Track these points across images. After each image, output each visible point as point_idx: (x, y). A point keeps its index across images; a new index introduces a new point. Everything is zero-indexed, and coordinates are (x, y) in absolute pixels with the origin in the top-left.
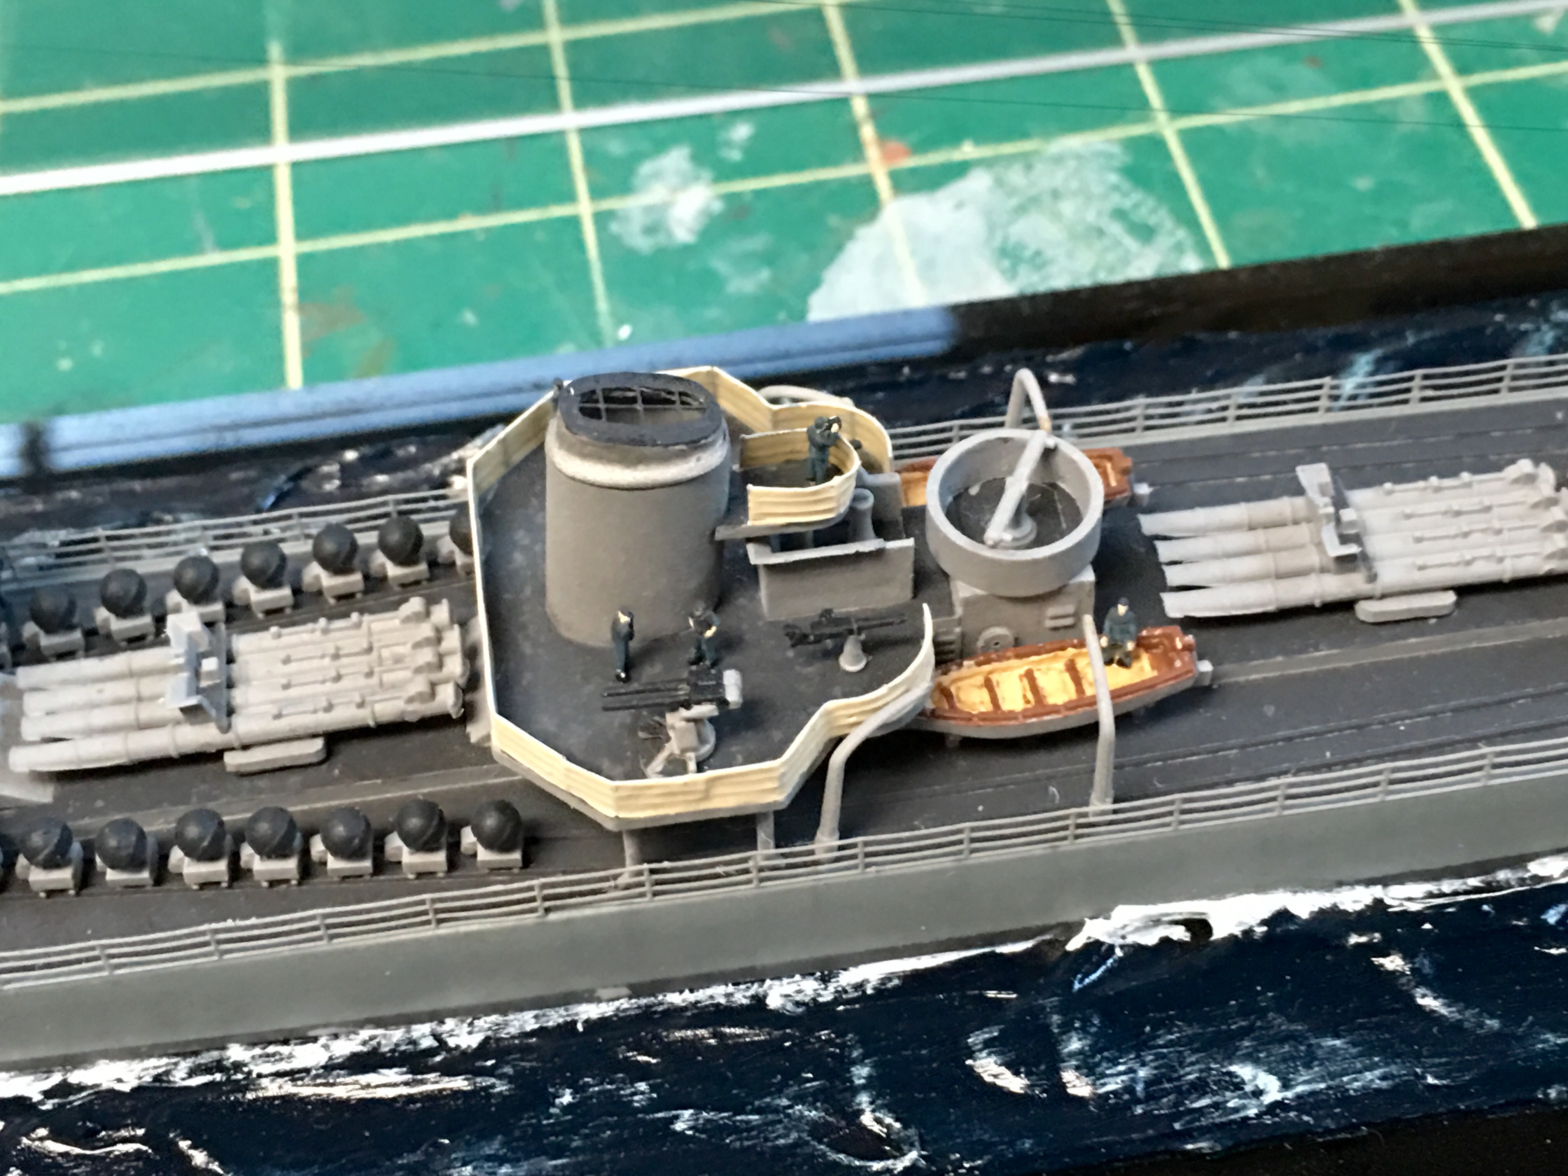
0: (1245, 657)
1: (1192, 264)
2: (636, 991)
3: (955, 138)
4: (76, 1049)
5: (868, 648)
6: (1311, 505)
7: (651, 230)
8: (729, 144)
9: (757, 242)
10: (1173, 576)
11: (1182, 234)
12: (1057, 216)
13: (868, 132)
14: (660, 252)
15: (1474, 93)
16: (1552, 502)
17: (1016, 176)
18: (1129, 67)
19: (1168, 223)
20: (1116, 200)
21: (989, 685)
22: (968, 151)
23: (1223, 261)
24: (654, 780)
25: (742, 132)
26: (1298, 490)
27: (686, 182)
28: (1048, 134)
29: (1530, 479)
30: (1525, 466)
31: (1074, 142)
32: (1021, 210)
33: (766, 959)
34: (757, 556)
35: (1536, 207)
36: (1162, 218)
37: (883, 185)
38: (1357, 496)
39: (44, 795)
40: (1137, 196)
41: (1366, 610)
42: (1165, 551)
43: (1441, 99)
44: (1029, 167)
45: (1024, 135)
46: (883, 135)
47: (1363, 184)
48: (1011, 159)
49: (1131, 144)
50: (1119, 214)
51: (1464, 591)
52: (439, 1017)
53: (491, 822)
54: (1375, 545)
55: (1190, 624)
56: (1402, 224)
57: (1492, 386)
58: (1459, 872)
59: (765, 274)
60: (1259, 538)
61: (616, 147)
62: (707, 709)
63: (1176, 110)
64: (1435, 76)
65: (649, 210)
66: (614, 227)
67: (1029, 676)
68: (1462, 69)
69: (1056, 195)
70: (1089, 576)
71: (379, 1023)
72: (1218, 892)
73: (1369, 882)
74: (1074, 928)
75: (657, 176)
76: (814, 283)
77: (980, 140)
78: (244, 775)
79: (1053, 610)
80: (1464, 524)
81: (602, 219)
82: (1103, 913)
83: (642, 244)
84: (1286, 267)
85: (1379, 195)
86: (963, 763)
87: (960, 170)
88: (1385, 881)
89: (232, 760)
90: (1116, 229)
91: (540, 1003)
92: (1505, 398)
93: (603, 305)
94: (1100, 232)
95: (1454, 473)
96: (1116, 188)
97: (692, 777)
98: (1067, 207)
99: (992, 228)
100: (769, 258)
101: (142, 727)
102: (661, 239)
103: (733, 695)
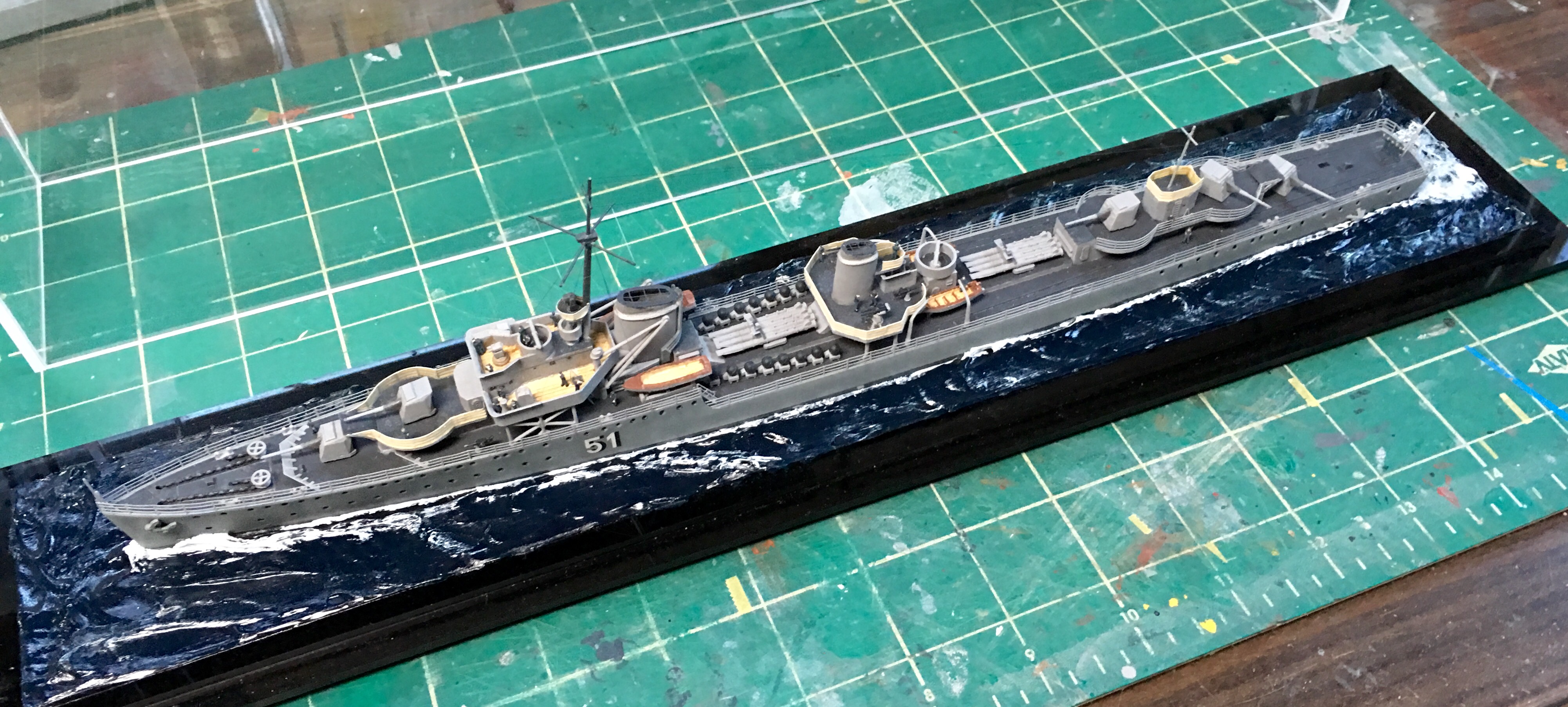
0: (990, 286)
1: (938, 195)
2: (866, 386)
3: (864, 167)
4: (739, 420)
5: (911, 295)
6: (999, 249)
7: (787, 206)
8: (800, 179)
9: (819, 205)
10: (971, 270)
11: (933, 186)
12: (898, 186)
13: (838, 169)
14: (792, 212)
15: (1000, 135)
16: (1051, 240)
17: (883, 176)
18: (905, 140)
19: (929, 184)
20: (912, 179)
21: (936, 301)
22: (868, 171)
23: (947, 194)
24: (872, 329)
25: (803, 174)
26: (995, 246)
27: (792, 192)
28: (889, 164)
29: (1046, 236)
30: (1044, 233)
31: (896, 165)
32: (888, 185)
33: (893, 374)
34: (884, 278)
35: (1025, 166)
36: (926, 182)
37: (848, 184)
38: (1008, 245)
39: (723, 361)
40: (918, 178)
41: (1016, 271)
42: (968, 265)
43: (992, 138)
44: (886, 173)
45: (882, 165)
46: (843, 170)
47: (978, 165)
48: (881, 171)
49: (912, 162)
50: (915, 183)
51: (1036, 263)
52: (821, 399)
53: (834, 348)
54: (1015, 256)
55: (978, 280)
56: (991, 175)
57: (1028, 216)
58: (1045, 329)
59: (824, 214)
60: (988, 258)
61: (769, 184)
62: (883, 312)
63: (922, 152)
64: (991, 133)
65: (784, 200)
66: (777, 207)
67: (944, 297)
68: (996, 129)
69: (896, 180)
70: (956, 272)
71: (809, 403)
72: (993, 341)
73: (1026, 334)
74: (963, 355)
75: (783, 190)
76: (838, 215)
77: (870, 167)
78: (769, 349)
79: (948, 281)
80: (1034, 248)
81: (773, 205)
82: (969, 350)
83: (787, 210)
84: (966, 192)
85: (984, 167)
86: (932, 321)
87: (868, 177)
88: (1030, 333)
89: (766, 346)
90: (915, 187)
91: (844, 393)
92: (1034, 218)
93: (782, 229)
94: (911, 189)
95: (1028, 237)
96: (912, 176)
97: (881, 328)
98: (900, 183)
99: (881, 191)
100: (823, 209)
101: (744, 341)
102: (791, 208)
103: (889, 308)
